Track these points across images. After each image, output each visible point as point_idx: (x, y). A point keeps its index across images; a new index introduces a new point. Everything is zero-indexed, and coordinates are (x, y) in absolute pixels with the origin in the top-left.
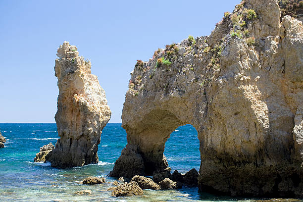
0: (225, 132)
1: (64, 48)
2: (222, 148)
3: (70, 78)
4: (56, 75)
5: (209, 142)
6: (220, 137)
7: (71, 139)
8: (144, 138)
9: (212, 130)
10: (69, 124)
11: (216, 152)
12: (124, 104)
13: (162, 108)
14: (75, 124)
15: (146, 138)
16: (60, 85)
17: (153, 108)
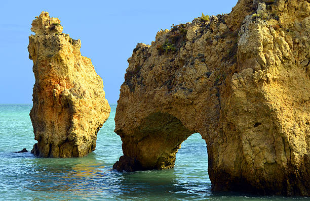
0: (241, 148)
1: (40, 19)
2: (237, 171)
3: (50, 62)
4: (30, 57)
5: (220, 161)
6: (235, 155)
7: (51, 145)
8: (144, 149)
9: (223, 146)
10: (48, 125)
11: (230, 175)
12: (118, 101)
13: (163, 111)
14: (56, 125)
15: (147, 149)
16: (35, 70)
17: (152, 110)
